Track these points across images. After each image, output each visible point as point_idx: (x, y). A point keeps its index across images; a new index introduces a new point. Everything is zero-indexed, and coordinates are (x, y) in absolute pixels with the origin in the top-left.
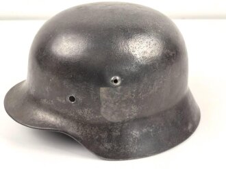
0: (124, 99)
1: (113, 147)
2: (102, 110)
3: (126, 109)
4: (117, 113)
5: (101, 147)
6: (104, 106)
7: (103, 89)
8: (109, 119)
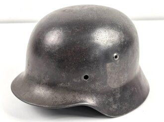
0: (121, 69)
1: (118, 107)
2: (108, 80)
3: (122, 76)
4: (117, 81)
5: (111, 109)
6: (109, 77)
7: (108, 65)
8: (112, 87)
